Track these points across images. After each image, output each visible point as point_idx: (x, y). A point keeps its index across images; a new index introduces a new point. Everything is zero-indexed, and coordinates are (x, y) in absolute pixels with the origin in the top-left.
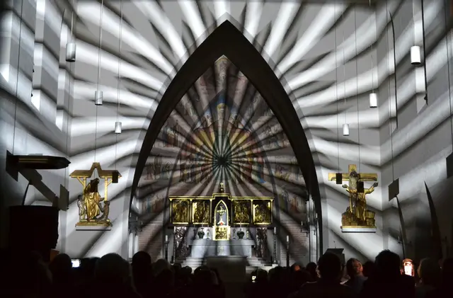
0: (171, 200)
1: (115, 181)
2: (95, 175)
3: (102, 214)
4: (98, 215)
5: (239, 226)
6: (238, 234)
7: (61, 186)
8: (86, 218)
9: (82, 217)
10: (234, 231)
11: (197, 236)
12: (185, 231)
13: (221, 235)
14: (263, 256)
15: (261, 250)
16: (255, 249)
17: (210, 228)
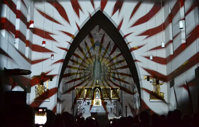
0: (75, 88)
1: (51, 80)
4: (44, 95)
5: (105, 99)
6: (105, 103)
8: (39, 96)
9: (37, 96)
10: (103, 101)
11: (87, 104)
12: (81, 102)
13: (97, 103)
14: (115, 112)
15: (115, 110)
16: (112, 109)
17: (92, 100)
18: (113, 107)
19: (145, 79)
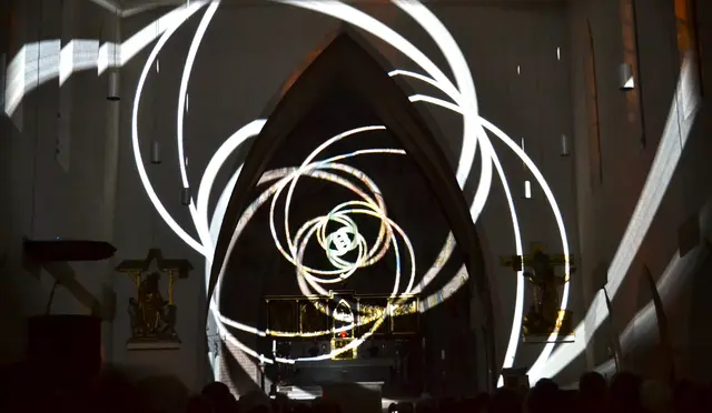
0: (267, 301)
1: (184, 275)
2: (153, 268)
3: (165, 324)
4: (159, 326)
8: (141, 330)
9: (136, 330)
10: (363, 345)
17: (326, 342)
18: (399, 364)
19: (508, 264)
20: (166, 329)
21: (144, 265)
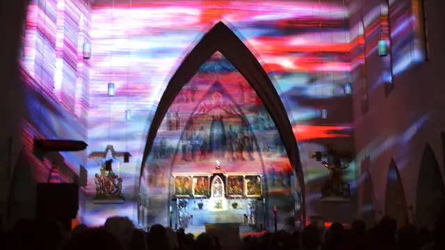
0: (175, 177)
1: (126, 160)
2: (109, 156)
3: (115, 189)
5: (233, 198)
6: (233, 205)
7: (81, 166)
8: (102, 192)
10: (229, 202)
11: (197, 207)
12: (186, 203)
13: (218, 206)
14: (254, 223)
15: (253, 219)
16: (247, 217)
17: (208, 200)
18: (250, 213)
19: (313, 157)
20: (116, 191)
21: (104, 154)
